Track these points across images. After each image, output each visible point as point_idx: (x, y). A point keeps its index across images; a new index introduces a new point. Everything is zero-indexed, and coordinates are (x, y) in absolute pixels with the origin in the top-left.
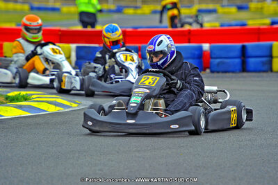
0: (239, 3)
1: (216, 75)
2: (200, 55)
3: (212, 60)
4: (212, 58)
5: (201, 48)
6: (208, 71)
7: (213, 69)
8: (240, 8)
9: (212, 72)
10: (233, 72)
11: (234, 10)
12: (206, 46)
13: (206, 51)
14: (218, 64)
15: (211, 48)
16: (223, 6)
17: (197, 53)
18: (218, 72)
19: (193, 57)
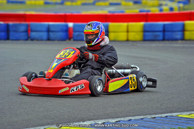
1: (75, 42)
2: (67, 30)
3: (74, 33)
4: (74, 31)
5: (67, 26)
6: (72, 39)
7: (76, 38)
9: (74, 40)
11: (131, 4)
12: (71, 25)
13: (70, 28)
14: (78, 35)
15: (74, 26)
17: (65, 28)
18: (77, 40)
19: (62, 31)
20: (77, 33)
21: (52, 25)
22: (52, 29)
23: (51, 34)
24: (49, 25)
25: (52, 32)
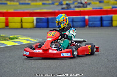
1: (90, 28)
2: (84, 20)
4: (89, 21)
5: (84, 18)
9: (89, 27)
10: (97, 27)
12: (87, 17)
13: (87, 19)
14: (92, 24)
15: (89, 18)
17: (83, 19)
19: (82, 21)
20: (91, 22)
21: (75, 18)
22: (75, 20)
23: (74, 23)
24: (73, 18)
25: (75, 22)
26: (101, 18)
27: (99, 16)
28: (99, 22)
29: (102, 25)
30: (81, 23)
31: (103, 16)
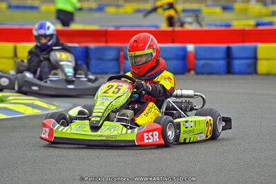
0: (224, 3)
1: (200, 76)
2: (184, 56)
3: (197, 62)
4: (197, 59)
5: (185, 49)
6: (192, 72)
7: (198, 70)
8: (225, 8)
9: (197, 73)
10: (218, 73)
11: (218, 10)
12: (191, 47)
13: (190, 52)
14: (204, 65)
15: (196, 49)
16: (207, 6)
17: (181, 53)
18: (203, 74)
19: (177, 58)
20: (202, 62)
26: (229, 49)
27: (224, 46)
28: (222, 63)
29: (229, 70)
30: (175, 62)
31: (232, 45)
